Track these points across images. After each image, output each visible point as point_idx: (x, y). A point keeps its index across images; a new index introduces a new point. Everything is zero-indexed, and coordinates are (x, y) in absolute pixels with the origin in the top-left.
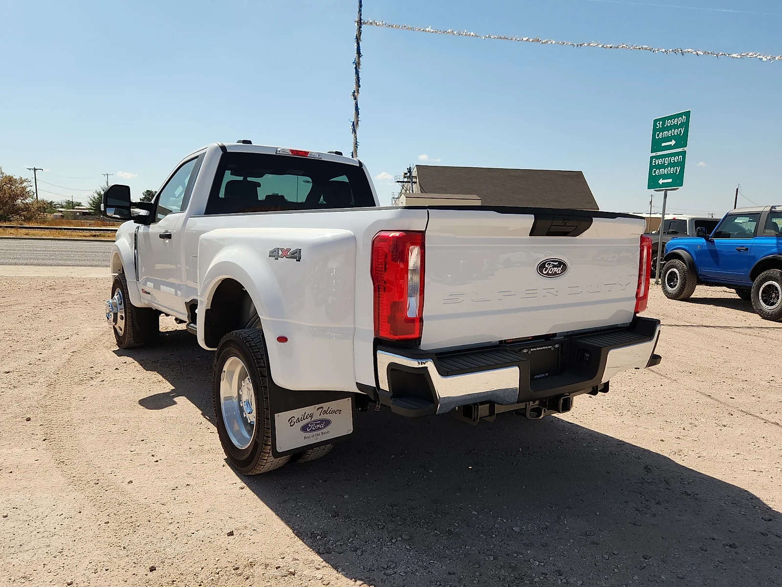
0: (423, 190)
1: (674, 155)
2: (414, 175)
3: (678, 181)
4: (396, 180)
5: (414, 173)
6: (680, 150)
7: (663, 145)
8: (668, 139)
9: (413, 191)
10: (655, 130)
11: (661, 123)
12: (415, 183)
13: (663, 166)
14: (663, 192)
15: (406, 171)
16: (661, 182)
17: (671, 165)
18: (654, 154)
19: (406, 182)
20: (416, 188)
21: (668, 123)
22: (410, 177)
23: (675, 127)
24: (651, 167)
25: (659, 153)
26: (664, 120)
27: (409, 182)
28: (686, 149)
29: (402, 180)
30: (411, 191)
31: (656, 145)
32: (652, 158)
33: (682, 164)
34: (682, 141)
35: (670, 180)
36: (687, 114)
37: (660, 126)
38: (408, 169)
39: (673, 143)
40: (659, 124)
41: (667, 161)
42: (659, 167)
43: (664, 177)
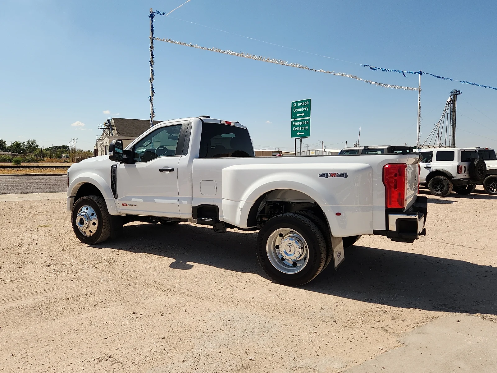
0: (119, 134)
1: (304, 120)
2: (112, 124)
3: (307, 133)
4: (100, 128)
5: (112, 123)
6: (307, 118)
7: (298, 115)
8: (301, 112)
9: (112, 135)
10: (293, 108)
11: (296, 104)
12: (114, 129)
13: (299, 126)
14: (300, 139)
15: (107, 122)
16: (298, 134)
17: (303, 125)
18: (293, 120)
19: (106, 129)
20: (115, 133)
21: (299, 104)
22: (110, 125)
23: (304, 106)
24: (292, 126)
25: (296, 119)
26: (297, 102)
27: (109, 129)
28: (310, 118)
29: (104, 128)
30: (111, 135)
31: (294, 115)
32: (292, 122)
33: (309, 125)
34: (308, 114)
35: (303, 133)
36: (309, 100)
37: (295, 105)
38: (107, 120)
39: (303, 114)
40: (295, 104)
41: (301, 123)
42: (296, 126)
43: (300, 131)
